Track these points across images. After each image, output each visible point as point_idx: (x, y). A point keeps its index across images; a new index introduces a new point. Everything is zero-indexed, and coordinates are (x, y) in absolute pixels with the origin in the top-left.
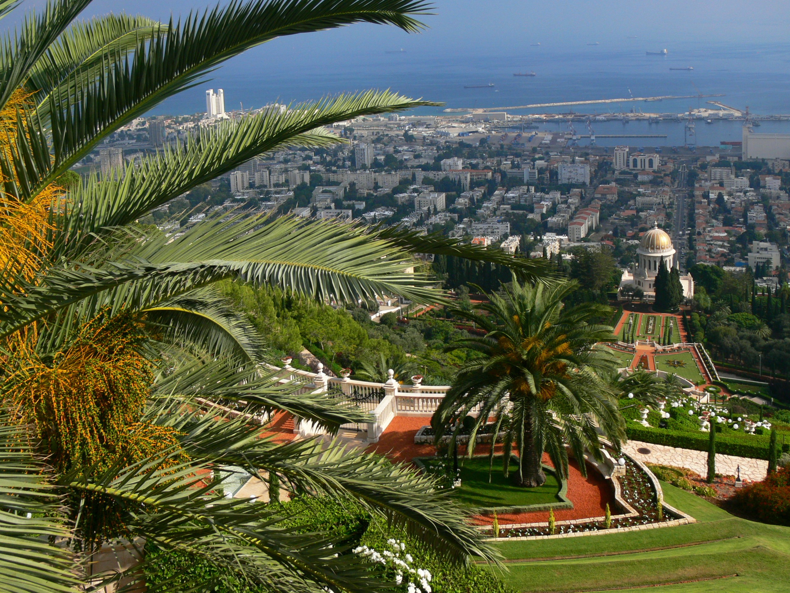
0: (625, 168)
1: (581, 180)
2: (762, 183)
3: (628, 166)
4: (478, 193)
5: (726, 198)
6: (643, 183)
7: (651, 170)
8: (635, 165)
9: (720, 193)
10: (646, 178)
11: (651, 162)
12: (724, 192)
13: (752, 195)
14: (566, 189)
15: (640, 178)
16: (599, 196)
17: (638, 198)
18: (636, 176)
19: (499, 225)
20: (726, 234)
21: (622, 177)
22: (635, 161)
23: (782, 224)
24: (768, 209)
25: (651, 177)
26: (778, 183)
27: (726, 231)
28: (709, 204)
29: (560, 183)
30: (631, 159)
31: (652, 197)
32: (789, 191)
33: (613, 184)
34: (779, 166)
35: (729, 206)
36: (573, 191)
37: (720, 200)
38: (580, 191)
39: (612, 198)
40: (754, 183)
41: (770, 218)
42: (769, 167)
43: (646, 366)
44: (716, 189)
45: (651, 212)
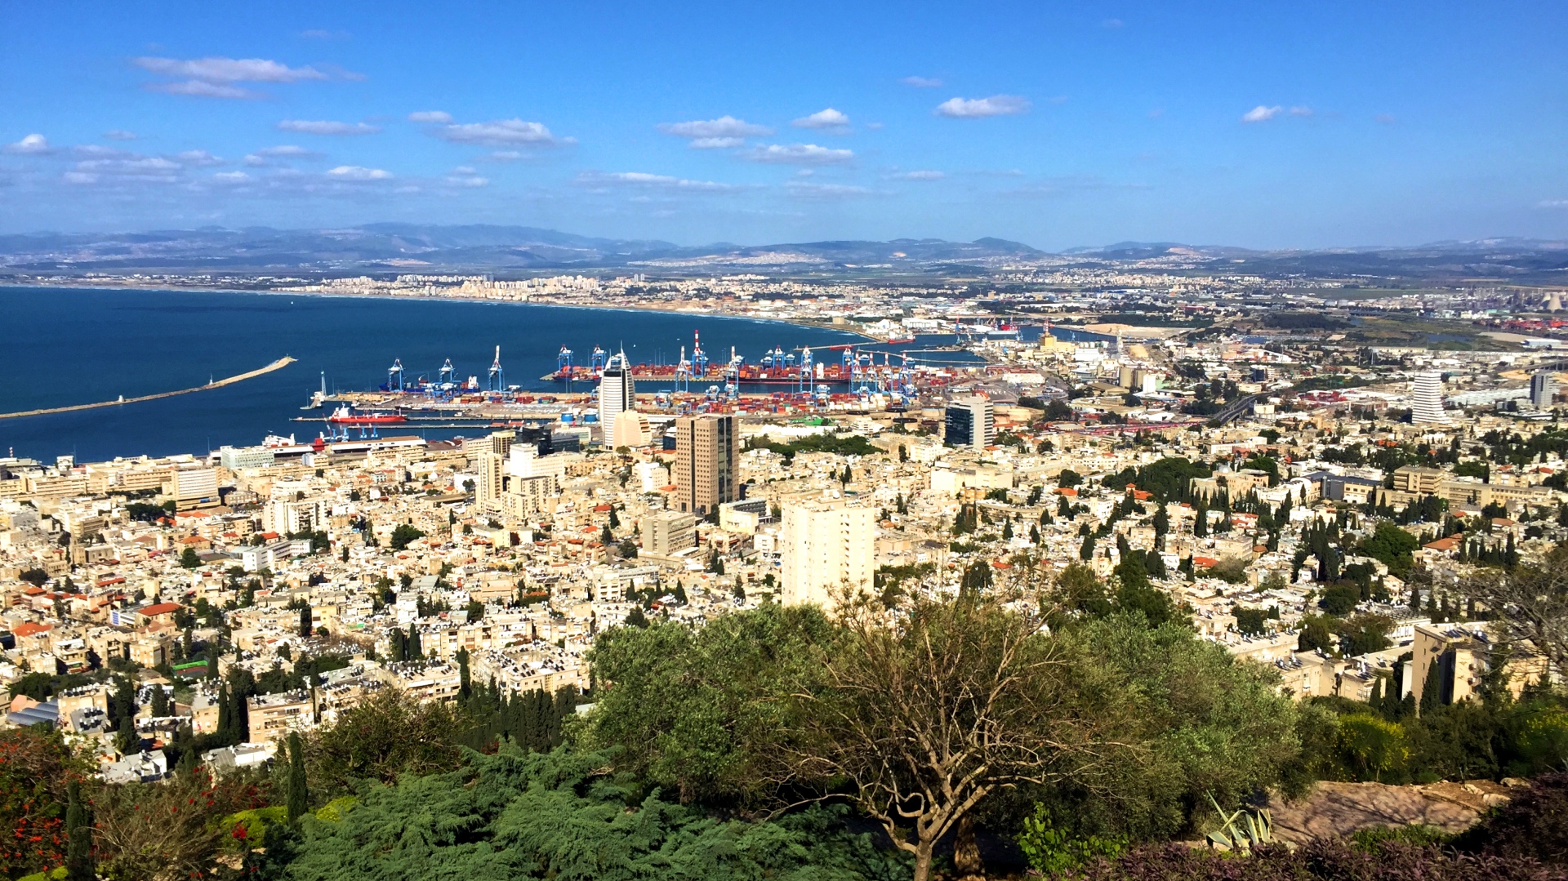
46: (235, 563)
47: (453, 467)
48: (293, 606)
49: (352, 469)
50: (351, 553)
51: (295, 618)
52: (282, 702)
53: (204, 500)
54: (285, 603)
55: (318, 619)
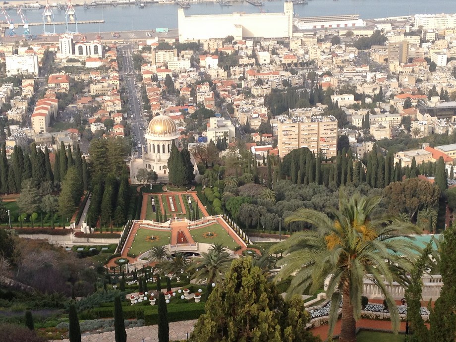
0: (71, 56)
1: (31, 71)
2: (202, 63)
3: (74, 52)
5: (173, 78)
6: (90, 70)
7: (96, 56)
8: (81, 53)
9: (168, 75)
10: (94, 65)
11: (96, 48)
12: (171, 74)
13: (194, 76)
14: (17, 80)
15: (88, 65)
16: (53, 85)
17: (92, 86)
18: (84, 63)
20: (180, 113)
21: (70, 64)
22: (80, 48)
23: (229, 100)
24: (213, 87)
25: (98, 64)
26: (217, 61)
27: (180, 111)
28: (159, 86)
29: (9, 75)
30: (77, 47)
31: (105, 84)
32: (227, 69)
33: (63, 73)
34: (214, 47)
35: (177, 86)
36: (25, 83)
37: (169, 82)
38: (32, 82)
39: (65, 86)
40: (195, 63)
41: (217, 95)
42: (206, 48)
43: (185, 241)
44: (163, 71)
45: (107, 98)
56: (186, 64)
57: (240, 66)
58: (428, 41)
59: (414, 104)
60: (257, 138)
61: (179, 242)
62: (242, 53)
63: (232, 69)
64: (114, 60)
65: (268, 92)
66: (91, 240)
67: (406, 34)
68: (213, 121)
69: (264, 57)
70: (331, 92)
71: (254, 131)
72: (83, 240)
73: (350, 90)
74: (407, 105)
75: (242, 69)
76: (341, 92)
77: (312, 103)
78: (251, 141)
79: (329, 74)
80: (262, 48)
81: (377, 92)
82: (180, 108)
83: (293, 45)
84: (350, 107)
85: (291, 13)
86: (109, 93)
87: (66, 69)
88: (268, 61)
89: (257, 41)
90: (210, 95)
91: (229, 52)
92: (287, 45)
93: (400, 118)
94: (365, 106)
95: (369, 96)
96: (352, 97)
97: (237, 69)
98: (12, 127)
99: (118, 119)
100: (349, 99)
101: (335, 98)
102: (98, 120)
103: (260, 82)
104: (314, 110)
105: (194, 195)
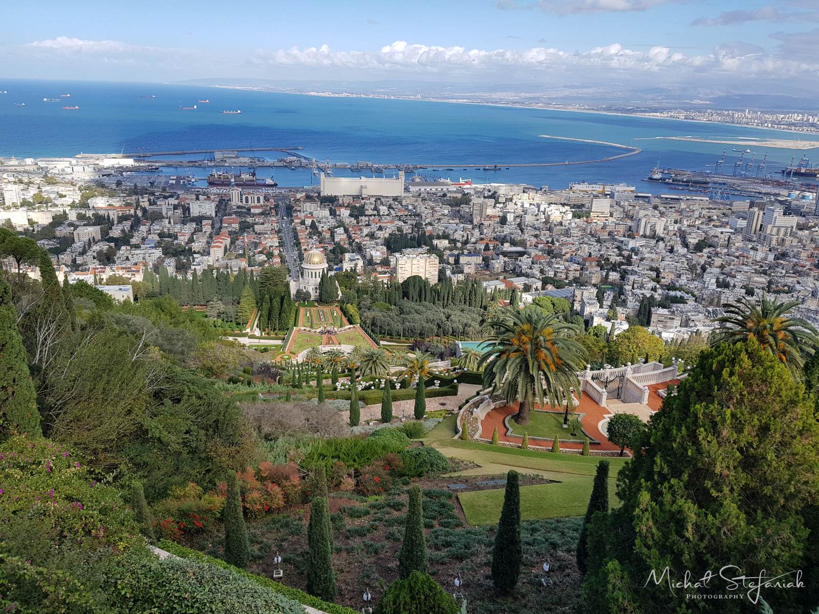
0: (240, 204)
1: (209, 214)
2: (338, 213)
3: (242, 202)
4: (127, 225)
5: (317, 223)
6: (254, 215)
7: (258, 205)
8: (247, 201)
9: (313, 221)
10: (257, 211)
11: (259, 199)
12: (315, 220)
13: (332, 222)
14: (199, 220)
15: (252, 210)
16: (227, 225)
17: (256, 226)
18: (249, 209)
19: (153, 251)
20: (322, 249)
21: (239, 210)
22: (247, 199)
24: (346, 231)
25: (260, 210)
26: (348, 212)
27: (322, 247)
28: (307, 229)
29: (192, 216)
30: (244, 197)
31: (266, 225)
32: (356, 217)
33: (234, 216)
34: (347, 201)
35: (320, 229)
36: (204, 222)
37: (313, 226)
38: (210, 222)
39: (236, 226)
40: (333, 213)
41: (349, 237)
42: (341, 202)
43: (333, 343)
44: (309, 218)
45: (267, 236)
46: (619, 244)
47: (724, 214)
48: (652, 269)
49: (671, 208)
50: (675, 249)
51: (654, 274)
52: (667, 313)
53: (602, 213)
54: (648, 268)
55: (664, 278)
56: (327, 212)
57: (366, 216)
58: (500, 203)
59: (491, 248)
60: (379, 269)
61: (329, 343)
62: (366, 207)
63: (360, 218)
64: (273, 208)
65: (387, 235)
66: (262, 341)
67: (485, 197)
68: (347, 256)
69: (383, 209)
70: (431, 237)
71: (376, 264)
72: (257, 341)
73: (445, 236)
74: (487, 248)
75: (367, 218)
76: (439, 237)
77: (419, 246)
78: (375, 270)
79: (430, 224)
80: (382, 203)
81: (465, 238)
82: (322, 245)
83: (404, 203)
84: (445, 249)
85: (403, 178)
86: (269, 232)
87: (235, 213)
88: (386, 213)
89: (378, 198)
90: (345, 236)
91: (358, 205)
92: (400, 202)
93: (481, 258)
94: (456, 248)
95: (459, 241)
96: (447, 242)
97: (363, 218)
98: (195, 256)
99: (276, 252)
100: (445, 243)
101: (435, 242)
102: (261, 252)
103: (380, 229)
104: (420, 250)
105: (338, 309)
